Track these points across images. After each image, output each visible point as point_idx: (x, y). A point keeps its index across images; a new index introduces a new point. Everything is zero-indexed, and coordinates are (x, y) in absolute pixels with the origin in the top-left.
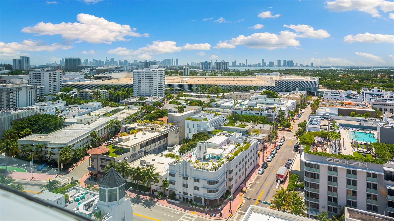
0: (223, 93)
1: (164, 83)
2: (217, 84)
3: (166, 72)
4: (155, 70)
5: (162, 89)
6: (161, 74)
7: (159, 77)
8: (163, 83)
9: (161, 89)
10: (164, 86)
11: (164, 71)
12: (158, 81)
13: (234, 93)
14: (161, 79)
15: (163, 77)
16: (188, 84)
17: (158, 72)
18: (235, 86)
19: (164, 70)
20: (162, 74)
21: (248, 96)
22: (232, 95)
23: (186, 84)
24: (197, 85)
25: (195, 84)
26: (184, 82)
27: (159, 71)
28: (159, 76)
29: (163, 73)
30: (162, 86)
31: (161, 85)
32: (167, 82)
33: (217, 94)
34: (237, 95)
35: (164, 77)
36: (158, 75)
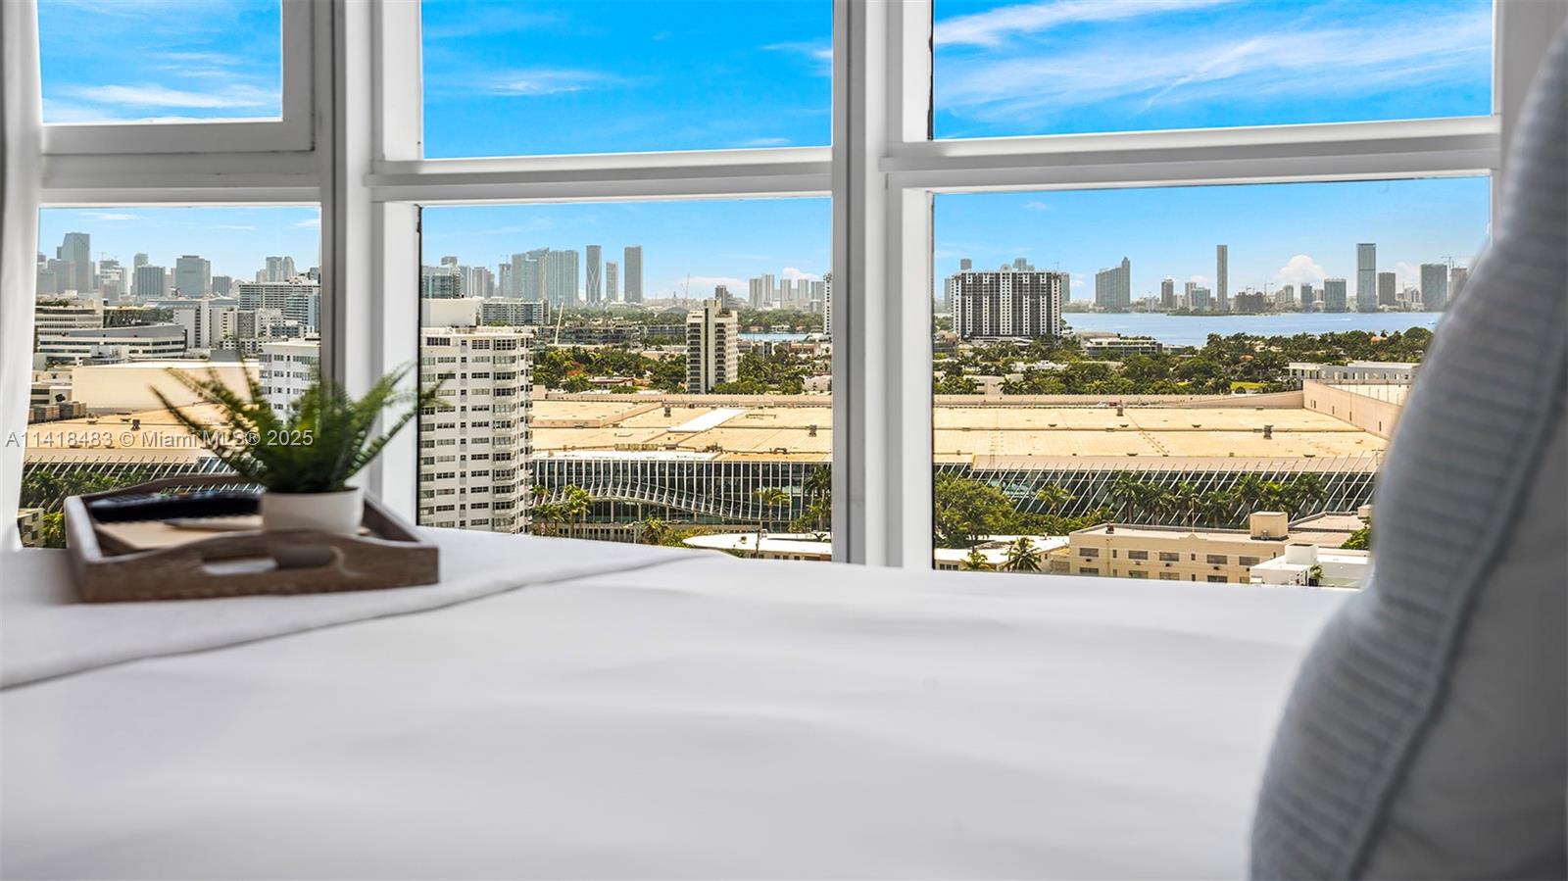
0: (1013, 538)
1: (528, 451)
2: (966, 459)
3: (540, 358)
4: (446, 342)
5: (508, 505)
6: (498, 376)
7: (486, 400)
8: (513, 448)
9: (498, 506)
10: (522, 475)
11: (523, 351)
12: (472, 433)
13: (1118, 532)
14: (501, 416)
15: (514, 399)
16: (723, 458)
17: (471, 354)
18: (1126, 475)
19: (527, 343)
20: (510, 376)
21: (1233, 558)
22: (1094, 553)
23: (707, 457)
24: (797, 467)
25: (781, 459)
26: (692, 442)
27: (479, 345)
28: (479, 394)
29: (514, 368)
30: (509, 473)
31: (502, 465)
32: (547, 445)
33: (967, 545)
34: (1143, 555)
35: (521, 396)
36: (472, 384)
